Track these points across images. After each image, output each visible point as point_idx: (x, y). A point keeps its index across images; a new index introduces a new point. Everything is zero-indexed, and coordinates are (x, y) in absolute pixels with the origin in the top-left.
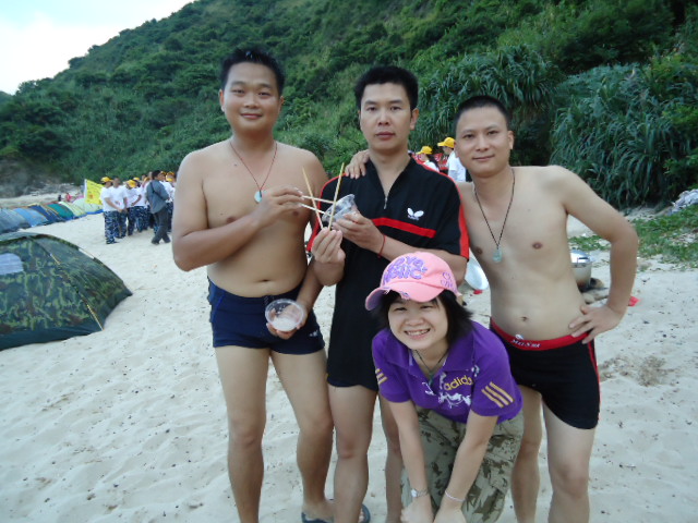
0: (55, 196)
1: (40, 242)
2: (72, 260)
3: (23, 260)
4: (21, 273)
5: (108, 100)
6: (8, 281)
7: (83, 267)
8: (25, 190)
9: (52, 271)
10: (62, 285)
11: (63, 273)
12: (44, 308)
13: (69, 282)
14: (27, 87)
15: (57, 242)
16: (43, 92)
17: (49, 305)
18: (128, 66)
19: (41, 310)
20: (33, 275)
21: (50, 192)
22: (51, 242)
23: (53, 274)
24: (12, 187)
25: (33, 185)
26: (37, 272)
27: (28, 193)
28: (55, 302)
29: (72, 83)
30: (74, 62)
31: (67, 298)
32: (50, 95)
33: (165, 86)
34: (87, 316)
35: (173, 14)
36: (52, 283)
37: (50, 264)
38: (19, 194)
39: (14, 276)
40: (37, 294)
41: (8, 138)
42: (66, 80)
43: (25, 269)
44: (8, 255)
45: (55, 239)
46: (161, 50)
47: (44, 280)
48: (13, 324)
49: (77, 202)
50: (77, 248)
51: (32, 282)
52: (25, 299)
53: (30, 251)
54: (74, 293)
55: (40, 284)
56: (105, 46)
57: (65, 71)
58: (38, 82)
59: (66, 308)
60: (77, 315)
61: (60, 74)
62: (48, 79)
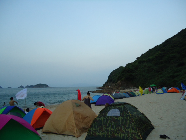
0: (132, 90)
1: (125, 106)
2: (135, 113)
3: (120, 112)
4: (119, 116)
5: (145, 66)
6: (116, 118)
7: (138, 116)
8: (126, 88)
9: (128, 117)
10: (131, 124)
11: (131, 119)
12: (125, 131)
13: (133, 122)
14: (128, 65)
15: (130, 106)
16: (131, 66)
17: (127, 130)
18: (150, 57)
19: (125, 132)
20: (123, 118)
21: (131, 89)
22: (129, 106)
23: (129, 118)
24: (123, 88)
25: (127, 87)
26: (124, 117)
27: (126, 89)
28: (129, 130)
29: (137, 63)
30: (138, 58)
31: (133, 129)
32: (132, 66)
33: (160, 61)
34: (139, 138)
35: (163, 43)
36: (128, 122)
37: (128, 114)
38: (124, 89)
39: (117, 117)
40: (124, 125)
41: (123, 76)
42: (136, 63)
43: (121, 115)
44: (117, 109)
45: (130, 105)
46: (159, 52)
47: (126, 120)
48: (116, 135)
49: (137, 92)
50: (136, 108)
51: (122, 120)
52: (120, 126)
53: (122, 109)
54: (135, 128)
55: (125, 122)
56: (145, 54)
57: (136, 61)
58: (130, 63)
59: (133, 133)
60: (136, 137)
61: (135, 61)
62: (132, 63)
